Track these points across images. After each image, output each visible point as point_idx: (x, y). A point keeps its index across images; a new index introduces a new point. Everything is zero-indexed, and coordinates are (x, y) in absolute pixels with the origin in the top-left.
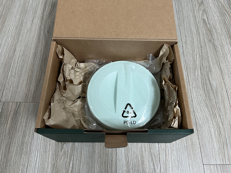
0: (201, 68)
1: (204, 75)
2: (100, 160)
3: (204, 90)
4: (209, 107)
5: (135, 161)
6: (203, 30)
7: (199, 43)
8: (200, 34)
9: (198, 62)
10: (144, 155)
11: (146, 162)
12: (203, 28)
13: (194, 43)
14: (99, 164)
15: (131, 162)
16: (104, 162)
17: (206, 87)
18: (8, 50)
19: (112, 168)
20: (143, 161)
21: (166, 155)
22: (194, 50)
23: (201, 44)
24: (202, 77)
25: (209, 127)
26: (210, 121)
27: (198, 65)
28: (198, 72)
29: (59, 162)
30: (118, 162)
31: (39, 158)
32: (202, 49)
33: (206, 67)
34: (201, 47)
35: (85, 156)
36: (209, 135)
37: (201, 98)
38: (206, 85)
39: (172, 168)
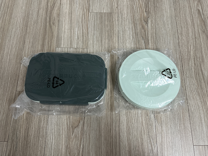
0: (194, 59)
1: (197, 66)
2: (106, 142)
3: (197, 79)
4: (200, 95)
5: (136, 142)
6: (197, 21)
7: (193, 34)
8: (195, 24)
9: (192, 53)
10: (143, 138)
11: (145, 144)
12: (197, 19)
13: (189, 34)
14: (105, 145)
15: (133, 144)
16: (109, 143)
17: (199, 76)
18: (18, 42)
19: (116, 149)
20: (143, 142)
21: (162, 138)
22: (189, 41)
23: (195, 35)
24: (195, 68)
25: (200, 113)
26: (201, 108)
27: (192, 56)
28: (192, 63)
29: (71, 144)
30: (121, 143)
31: (54, 141)
32: (196, 40)
33: (199, 58)
34: (196, 37)
35: (93, 139)
36: (199, 120)
37: (194, 86)
38: (199, 75)
39: (167, 149)
